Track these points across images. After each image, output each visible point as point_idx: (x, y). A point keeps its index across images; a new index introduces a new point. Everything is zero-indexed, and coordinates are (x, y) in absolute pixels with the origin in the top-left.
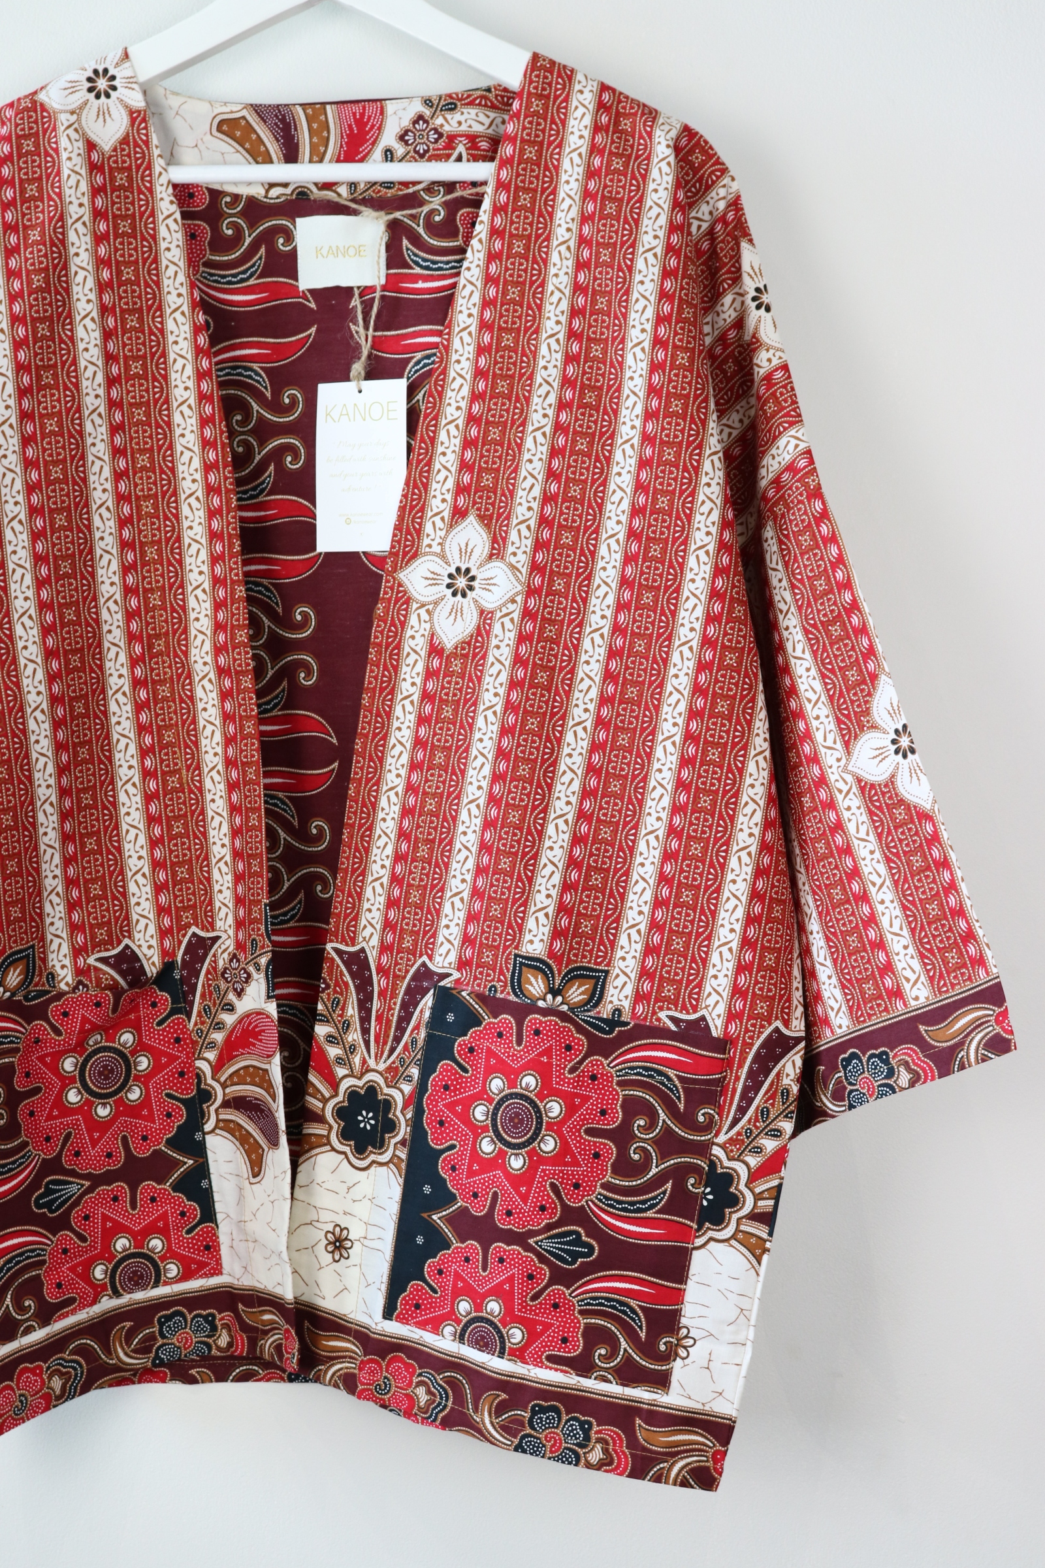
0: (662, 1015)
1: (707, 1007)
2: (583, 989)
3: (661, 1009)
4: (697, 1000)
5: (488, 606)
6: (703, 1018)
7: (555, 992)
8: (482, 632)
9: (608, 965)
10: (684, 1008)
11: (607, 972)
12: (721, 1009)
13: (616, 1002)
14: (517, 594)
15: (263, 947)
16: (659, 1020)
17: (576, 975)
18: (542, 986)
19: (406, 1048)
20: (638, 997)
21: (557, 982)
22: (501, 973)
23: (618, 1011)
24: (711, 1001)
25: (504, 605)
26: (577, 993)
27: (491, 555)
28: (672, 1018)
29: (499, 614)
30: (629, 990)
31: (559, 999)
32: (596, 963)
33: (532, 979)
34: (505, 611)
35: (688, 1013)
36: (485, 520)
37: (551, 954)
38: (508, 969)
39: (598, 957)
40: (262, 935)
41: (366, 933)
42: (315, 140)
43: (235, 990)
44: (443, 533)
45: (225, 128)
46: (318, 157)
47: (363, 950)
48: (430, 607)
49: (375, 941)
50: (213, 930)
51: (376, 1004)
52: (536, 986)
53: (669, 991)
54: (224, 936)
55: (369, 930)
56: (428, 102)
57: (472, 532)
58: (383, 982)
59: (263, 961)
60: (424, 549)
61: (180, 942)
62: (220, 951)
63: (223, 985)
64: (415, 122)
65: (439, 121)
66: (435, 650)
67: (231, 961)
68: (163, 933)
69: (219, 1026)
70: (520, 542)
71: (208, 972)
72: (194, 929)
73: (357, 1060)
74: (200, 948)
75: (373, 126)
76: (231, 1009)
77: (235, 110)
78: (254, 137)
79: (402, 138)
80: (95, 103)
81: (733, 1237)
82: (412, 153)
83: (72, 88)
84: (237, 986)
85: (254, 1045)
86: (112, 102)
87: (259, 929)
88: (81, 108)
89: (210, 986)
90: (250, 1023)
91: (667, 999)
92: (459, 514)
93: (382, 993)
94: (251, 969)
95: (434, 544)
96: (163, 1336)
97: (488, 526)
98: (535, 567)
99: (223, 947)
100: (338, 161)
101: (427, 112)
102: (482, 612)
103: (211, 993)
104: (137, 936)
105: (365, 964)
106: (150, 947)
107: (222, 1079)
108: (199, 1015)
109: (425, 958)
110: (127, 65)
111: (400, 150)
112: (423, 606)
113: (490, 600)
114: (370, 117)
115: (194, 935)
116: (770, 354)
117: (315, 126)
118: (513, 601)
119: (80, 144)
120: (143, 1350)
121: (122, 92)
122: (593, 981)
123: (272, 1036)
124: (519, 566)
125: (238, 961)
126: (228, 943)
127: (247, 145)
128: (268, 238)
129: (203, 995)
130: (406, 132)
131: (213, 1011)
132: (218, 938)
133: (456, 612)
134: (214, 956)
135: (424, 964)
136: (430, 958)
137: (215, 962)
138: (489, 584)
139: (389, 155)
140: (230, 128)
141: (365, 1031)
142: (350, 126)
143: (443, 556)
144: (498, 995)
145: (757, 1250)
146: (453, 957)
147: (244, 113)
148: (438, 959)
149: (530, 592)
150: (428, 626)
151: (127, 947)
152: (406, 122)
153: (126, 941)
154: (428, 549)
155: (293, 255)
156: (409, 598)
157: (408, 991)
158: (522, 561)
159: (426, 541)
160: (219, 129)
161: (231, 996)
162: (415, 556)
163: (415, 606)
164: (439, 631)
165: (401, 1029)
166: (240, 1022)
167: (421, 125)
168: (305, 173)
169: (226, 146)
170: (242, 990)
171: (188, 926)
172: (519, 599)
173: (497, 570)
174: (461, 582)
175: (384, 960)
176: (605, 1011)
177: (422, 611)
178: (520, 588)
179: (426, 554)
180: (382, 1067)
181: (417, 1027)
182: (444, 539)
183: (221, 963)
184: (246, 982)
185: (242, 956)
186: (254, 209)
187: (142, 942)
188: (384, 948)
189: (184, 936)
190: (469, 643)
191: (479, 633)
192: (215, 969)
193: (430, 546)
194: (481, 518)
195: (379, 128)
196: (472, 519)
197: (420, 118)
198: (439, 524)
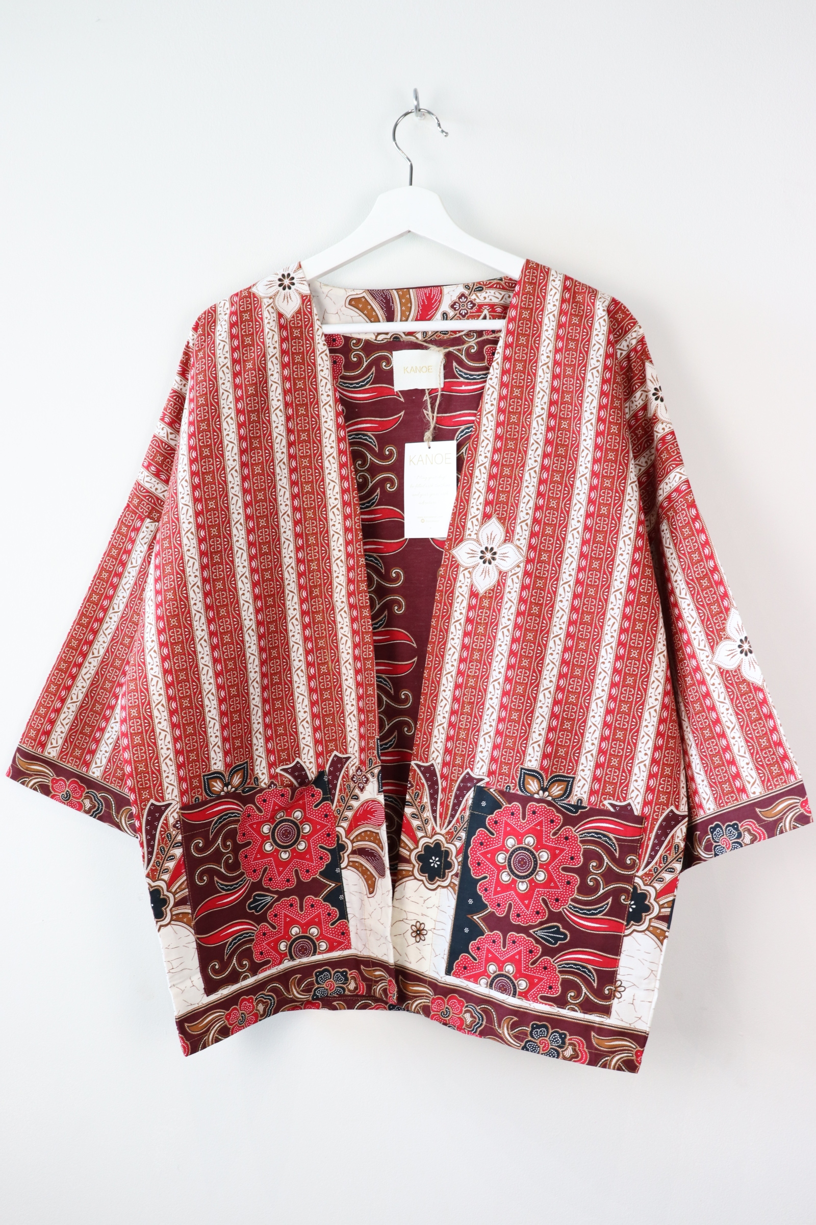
0: (606, 802)
1: (631, 798)
2: (560, 787)
3: (605, 799)
4: (626, 794)
5: (504, 569)
6: (629, 805)
7: (544, 790)
8: (501, 584)
9: (574, 774)
10: (618, 798)
11: (574, 778)
12: (640, 799)
13: (579, 795)
14: (521, 562)
15: (376, 763)
16: (604, 805)
17: (556, 780)
18: (537, 786)
19: (458, 821)
20: (592, 792)
21: (546, 783)
22: (513, 778)
23: (580, 800)
24: (634, 795)
25: (513, 568)
26: (556, 790)
27: (505, 541)
28: (612, 805)
29: (510, 574)
30: (587, 788)
31: (547, 793)
32: (567, 773)
33: (531, 782)
34: (513, 572)
35: (621, 801)
36: (502, 520)
37: (542, 768)
38: (517, 776)
39: (568, 769)
40: (375, 756)
41: (434, 755)
42: (404, 308)
43: (359, 787)
44: (478, 527)
45: (353, 303)
46: (405, 318)
47: (432, 765)
48: (471, 570)
49: (439, 760)
50: (347, 753)
51: (440, 796)
52: (533, 786)
53: (609, 789)
54: (353, 757)
55: (436, 754)
56: (467, 287)
57: (495, 527)
58: (444, 784)
59: (376, 771)
60: (467, 537)
61: (328, 760)
62: (350, 765)
63: (352, 785)
64: (460, 298)
65: (473, 297)
66: (473, 594)
67: (357, 771)
68: (318, 755)
69: (350, 808)
70: (522, 532)
71: (343, 777)
72: (335, 753)
73: (429, 828)
74: (339, 763)
75: (436, 300)
76: (356, 798)
77: (359, 293)
78: (369, 307)
79: (452, 306)
80: (282, 292)
81: (647, 929)
82: (458, 315)
83: (270, 285)
84: (361, 785)
85: (370, 819)
86: (292, 292)
87: (373, 753)
88: (275, 295)
89: (344, 785)
90: (368, 807)
91: (608, 794)
92: (487, 517)
93: (444, 790)
94: (369, 776)
95: (473, 534)
96: (318, 983)
97: (503, 524)
98: (531, 547)
99: (352, 763)
100: (417, 320)
101: (467, 292)
102: (500, 572)
103: (345, 789)
104: (303, 756)
105: (433, 773)
106: (310, 763)
107: (351, 838)
108: (338, 801)
109: (468, 770)
110: (300, 271)
111: (451, 313)
112: (466, 569)
113: (505, 566)
114: (434, 295)
115: (336, 756)
116: (664, 426)
117: (404, 301)
118: (518, 566)
119: (275, 315)
120: (307, 990)
121: (297, 286)
122: (566, 783)
123: (381, 814)
124: (521, 546)
125: (361, 771)
126: (355, 761)
127: (365, 312)
128: (376, 362)
129: (340, 790)
130: (455, 303)
131: (346, 799)
132: (349, 758)
133: (485, 572)
134: (347, 768)
135: (468, 773)
136: (472, 769)
137: (347, 771)
138: (504, 556)
139: (445, 316)
140: (356, 303)
141: (434, 811)
142: (423, 301)
143: (478, 541)
144: (512, 791)
145: (661, 936)
146: (485, 770)
147: (364, 295)
148: (476, 770)
149: (528, 561)
150: (469, 580)
151: (298, 762)
152: (455, 298)
153: (297, 759)
154: (469, 537)
155: (391, 372)
156: (458, 565)
157: (459, 788)
158: (523, 543)
159: (468, 532)
160: (350, 304)
161: (357, 791)
162: (461, 541)
163: (462, 569)
164: (475, 583)
165: (455, 810)
166: (362, 806)
167: (463, 299)
168: (398, 327)
169: (353, 313)
170: (364, 787)
171: (332, 751)
172: (522, 565)
173: (509, 548)
174: (488, 556)
175: (445, 770)
176: (573, 800)
177: (466, 572)
178: (522, 559)
179: (468, 539)
180: (444, 831)
181: (464, 809)
182: (478, 531)
183: (351, 773)
184: (366, 783)
185: (363, 768)
186: (369, 347)
187: (306, 760)
188: (445, 764)
189: (330, 756)
190: (493, 590)
191: (499, 585)
192: (347, 775)
193: (470, 535)
194: (499, 519)
195: (440, 301)
196: (494, 520)
197: (463, 295)
198: (475, 522)
